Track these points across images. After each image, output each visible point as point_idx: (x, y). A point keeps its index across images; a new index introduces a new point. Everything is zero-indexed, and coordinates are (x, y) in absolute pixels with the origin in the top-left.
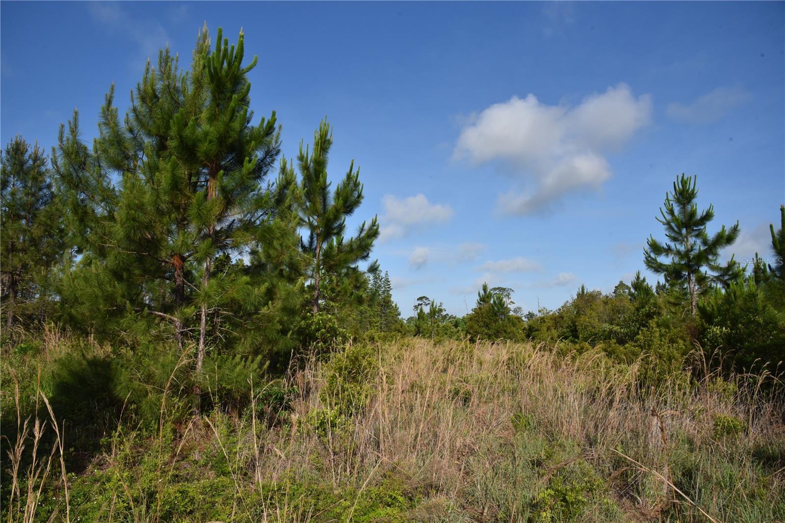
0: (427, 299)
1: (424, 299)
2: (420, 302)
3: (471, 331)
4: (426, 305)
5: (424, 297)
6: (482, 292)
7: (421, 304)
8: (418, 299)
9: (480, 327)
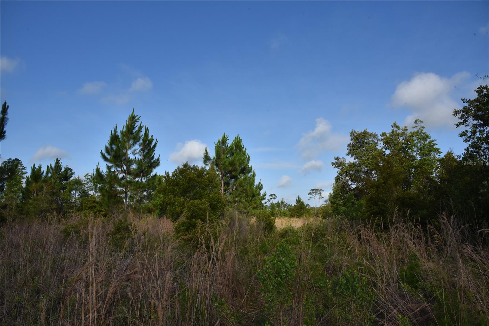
0: (275, 195)
1: (273, 196)
2: (271, 197)
3: (292, 214)
4: (275, 199)
5: (273, 194)
6: (297, 199)
7: (272, 198)
8: (270, 196)
9: (295, 213)
